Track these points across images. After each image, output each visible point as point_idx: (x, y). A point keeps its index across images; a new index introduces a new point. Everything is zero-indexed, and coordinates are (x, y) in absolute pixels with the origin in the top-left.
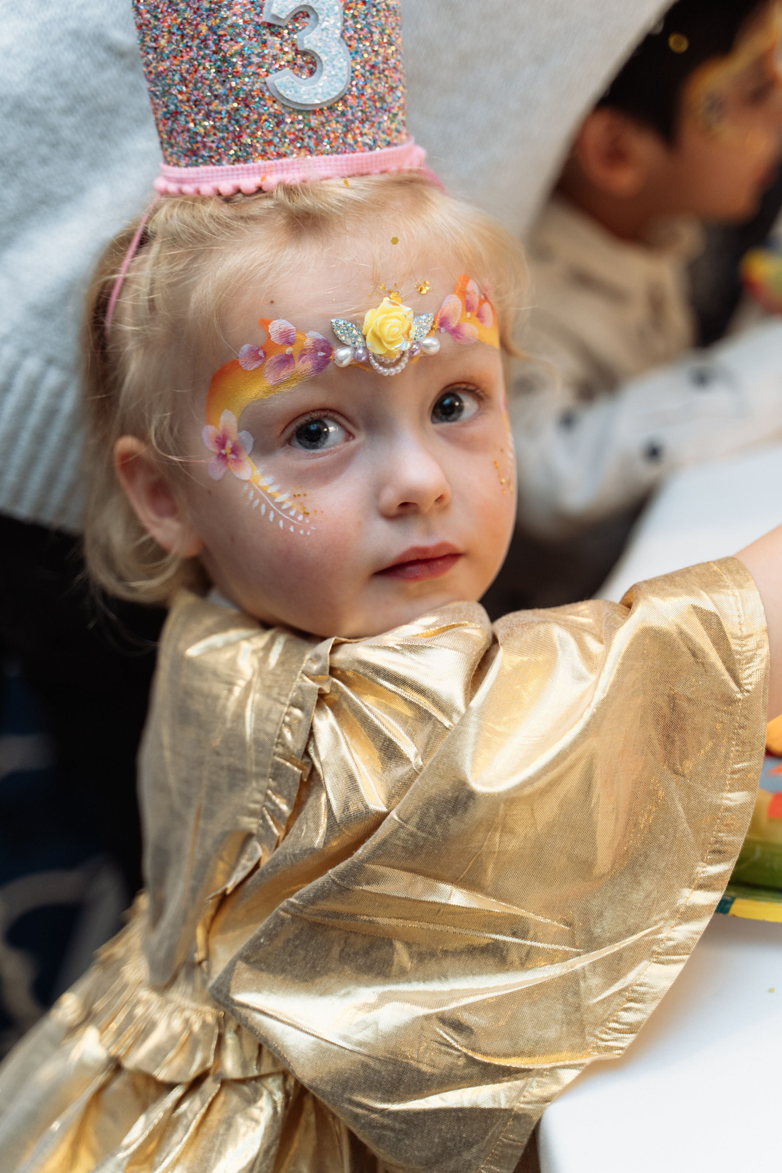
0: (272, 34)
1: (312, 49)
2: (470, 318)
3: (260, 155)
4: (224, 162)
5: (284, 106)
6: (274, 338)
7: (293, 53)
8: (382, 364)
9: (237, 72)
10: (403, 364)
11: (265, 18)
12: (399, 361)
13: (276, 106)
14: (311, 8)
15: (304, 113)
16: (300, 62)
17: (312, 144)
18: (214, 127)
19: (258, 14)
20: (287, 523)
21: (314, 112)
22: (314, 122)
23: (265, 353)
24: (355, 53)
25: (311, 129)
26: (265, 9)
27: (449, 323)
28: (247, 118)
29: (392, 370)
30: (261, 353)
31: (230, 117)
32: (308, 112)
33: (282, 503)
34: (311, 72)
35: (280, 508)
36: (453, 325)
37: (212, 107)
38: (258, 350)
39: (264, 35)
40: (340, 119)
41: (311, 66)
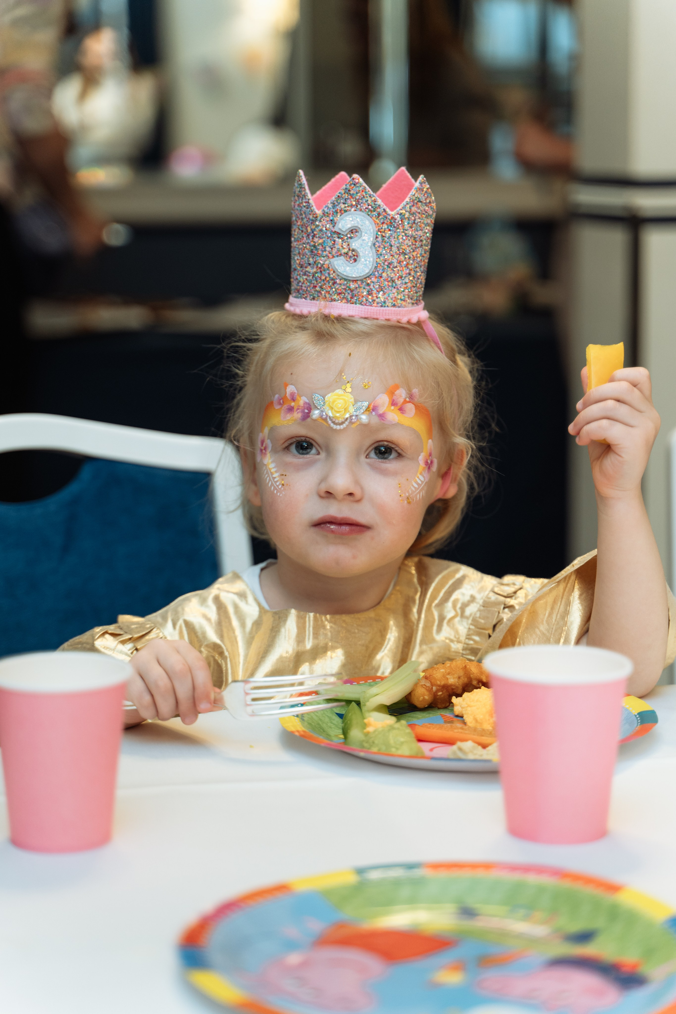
0: (338, 238)
1: (356, 249)
2: (393, 410)
3: (323, 298)
4: (308, 298)
5: (338, 275)
6: (288, 395)
7: (348, 249)
8: (334, 423)
9: (319, 254)
10: (345, 425)
11: (336, 229)
12: (342, 423)
13: (334, 275)
14: (359, 228)
15: (348, 281)
16: (350, 254)
17: (349, 297)
18: (306, 279)
19: (334, 227)
20: (275, 488)
21: (353, 281)
22: (353, 286)
23: (283, 402)
24: (379, 255)
25: (350, 289)
26: (336, 225)
27: (378, 410)
28: (320, 278)
29: (338, 426)
30: (281, 401)
31: (313, 276)
32: (350, 280)
33: (275, 478)
34: (355, 260)
35: (274, 480)
36: (381, 411)
37: (307, 269)
38: (281, 399)
39: (335, 237)
40: (366, 287)
41: (356, 257)
